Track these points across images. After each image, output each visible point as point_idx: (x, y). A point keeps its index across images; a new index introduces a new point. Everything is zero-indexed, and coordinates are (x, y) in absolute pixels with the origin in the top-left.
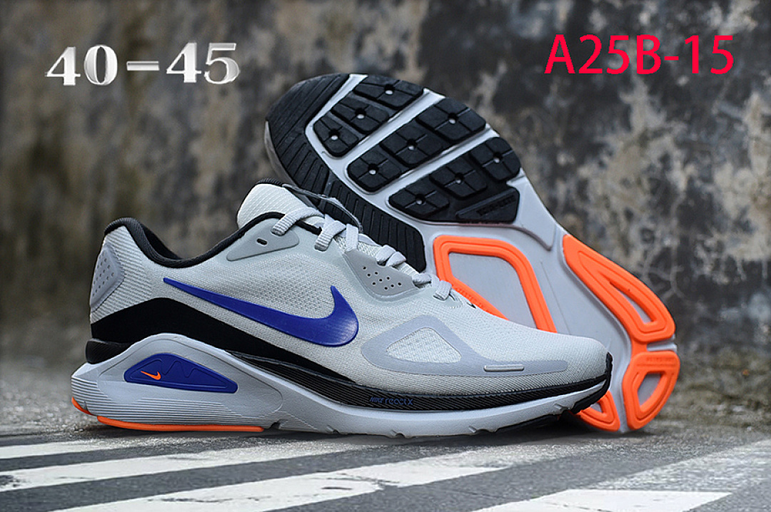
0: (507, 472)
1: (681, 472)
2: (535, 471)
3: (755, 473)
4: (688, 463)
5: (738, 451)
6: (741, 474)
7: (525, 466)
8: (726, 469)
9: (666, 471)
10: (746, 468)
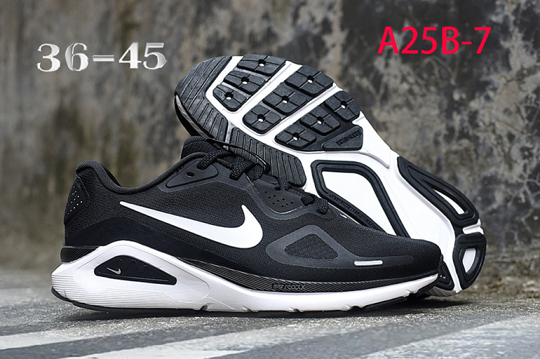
0: (248, 354)
1: (412, 352)
2: (274, 353)
3: (481, 352)
4: (419, 345)
5: (465, 334)
6: (468, 354)
7: (264, 349)
8: (453, 349)
9: (397, 351)
10: (473, 349)
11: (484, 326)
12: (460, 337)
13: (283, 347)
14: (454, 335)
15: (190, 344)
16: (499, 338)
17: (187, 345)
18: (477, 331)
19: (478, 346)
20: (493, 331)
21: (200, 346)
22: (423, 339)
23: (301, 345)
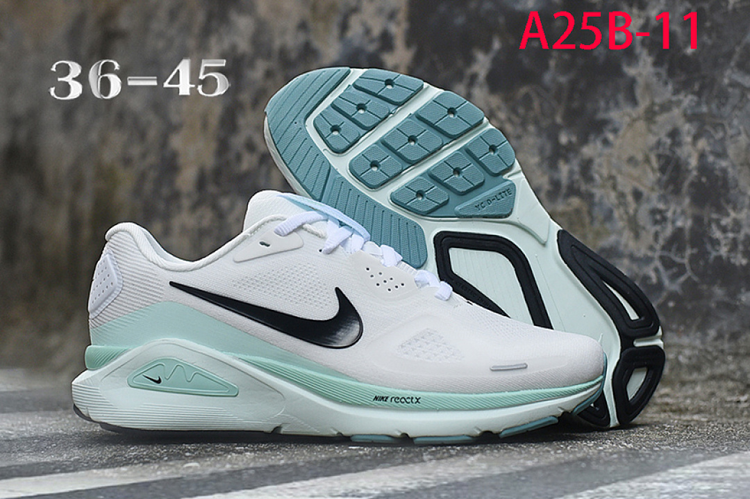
11: (702, 464)
12: (668, 479)
13: (420, 492)
14: (659, 475)
15: (292, 488)
16: (721, 480)
17: (287, 490)
18: (691, 470)
19: (692, 491)
20: (713, 470)
21: (304, 491)
22: (616, 481)
23: (446, 489)
